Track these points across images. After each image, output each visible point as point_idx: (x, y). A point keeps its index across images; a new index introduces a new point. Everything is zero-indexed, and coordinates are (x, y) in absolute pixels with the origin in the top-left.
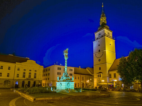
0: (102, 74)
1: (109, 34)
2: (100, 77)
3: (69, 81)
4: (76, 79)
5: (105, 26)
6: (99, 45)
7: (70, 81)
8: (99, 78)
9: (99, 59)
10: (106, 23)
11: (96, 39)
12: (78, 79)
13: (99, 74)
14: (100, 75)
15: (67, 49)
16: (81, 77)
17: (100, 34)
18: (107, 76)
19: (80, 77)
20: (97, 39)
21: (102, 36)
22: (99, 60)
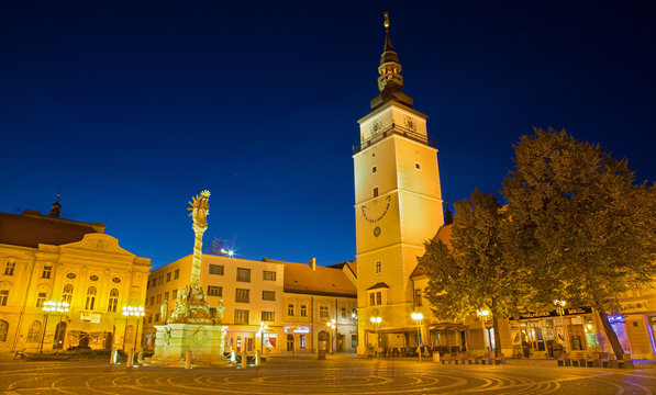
0: (386, 289)
1: (411, 124)
2: (379, 302)
3: (202, 320)
4: (291, 313)
5: (395, 95)
6: (375, 169)
7: (207, 321)
8: (376, 306)
9: (374, 225)
10: (401, 83)
11: (363, 143)
12: (304, 314)
13: (375, 291)
14: (379, 294)
15: (207, 193)
16: (317, 306)
17: (376, 128)
18: (403, 299)
19: (308, 305)
20: (369, 144)
21: (385, 135)
22: (377, 232)
